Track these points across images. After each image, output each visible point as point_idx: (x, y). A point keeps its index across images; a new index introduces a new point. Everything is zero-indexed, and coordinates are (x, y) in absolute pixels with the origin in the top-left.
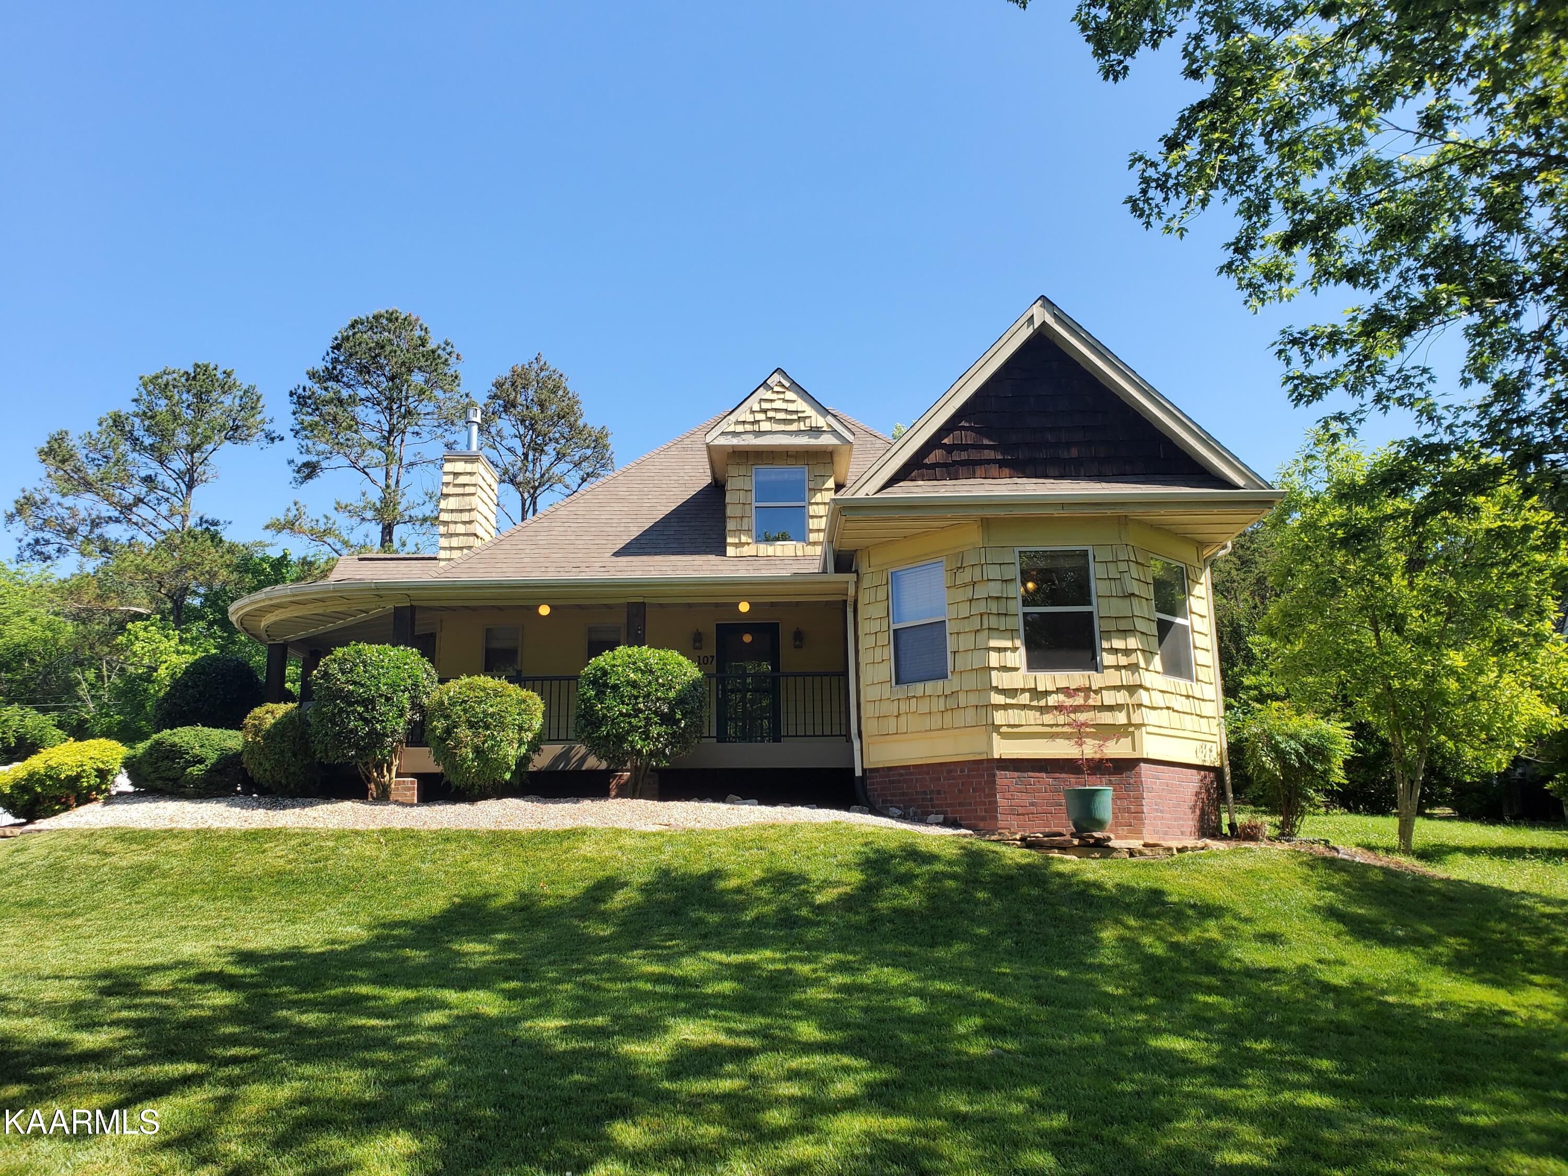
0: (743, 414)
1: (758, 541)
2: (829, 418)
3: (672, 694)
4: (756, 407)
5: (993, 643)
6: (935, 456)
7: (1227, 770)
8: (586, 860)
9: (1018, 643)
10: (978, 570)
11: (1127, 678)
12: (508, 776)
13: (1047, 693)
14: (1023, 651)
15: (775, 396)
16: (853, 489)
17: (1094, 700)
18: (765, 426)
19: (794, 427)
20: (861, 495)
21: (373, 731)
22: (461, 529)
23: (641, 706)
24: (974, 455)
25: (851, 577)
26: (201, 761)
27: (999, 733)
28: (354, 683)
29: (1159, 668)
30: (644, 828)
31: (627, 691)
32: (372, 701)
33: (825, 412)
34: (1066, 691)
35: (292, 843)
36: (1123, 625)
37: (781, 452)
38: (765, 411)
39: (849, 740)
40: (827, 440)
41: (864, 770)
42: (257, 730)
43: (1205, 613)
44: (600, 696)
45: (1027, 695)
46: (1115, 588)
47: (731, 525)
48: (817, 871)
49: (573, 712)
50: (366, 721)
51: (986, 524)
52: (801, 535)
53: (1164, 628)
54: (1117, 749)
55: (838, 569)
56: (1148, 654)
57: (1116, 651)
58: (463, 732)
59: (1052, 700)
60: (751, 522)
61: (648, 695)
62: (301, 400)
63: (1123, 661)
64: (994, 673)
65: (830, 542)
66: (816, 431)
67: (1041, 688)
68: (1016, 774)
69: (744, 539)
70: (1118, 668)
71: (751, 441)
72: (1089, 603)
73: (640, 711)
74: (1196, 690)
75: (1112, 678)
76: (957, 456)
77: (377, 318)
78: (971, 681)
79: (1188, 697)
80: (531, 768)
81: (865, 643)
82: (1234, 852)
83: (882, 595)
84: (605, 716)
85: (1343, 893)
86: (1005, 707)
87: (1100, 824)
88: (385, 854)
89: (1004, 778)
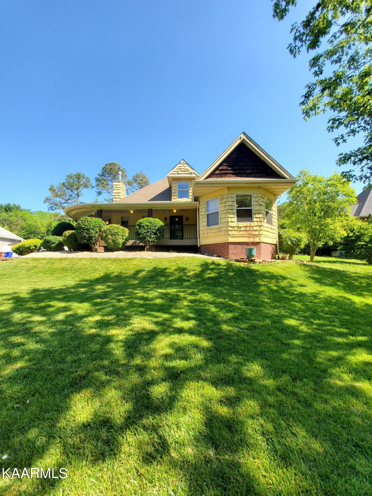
0: (175, 169)
1: (179, 198)
2: (194, 170)
3: (156, 228)
4: (178, 168)
5: (230, 216)
6: (218, 172)
7: (278, 245)
8: (134, 265)
9: (235, 216)
10: (226, 199)
11: (259, 224)
12: (120, 246)
13: (241, 227)
14: (236, 218)
15: (182, 166)
16: (198, 179)
17: (252, 229)
18: (180, 172)
19: (186, 172)
20: (200, 180)
21: (89, 237)
22: (117, 197)
23: (149, 231)
24: (226, 172)
25: (198, 202)
26: (54, 243)
27: (230, 236)
28: (85, 225)
29: (266, 222)
30: (149, 258)
31: (146, 227)
32: (89, 230)
33: (193, 169)
34: (246, 227)
35: (69, 261)
36: (259, 212)
37: (183, 179)
38: (180, 169)
39: (197, 239)
40: (193, 175)
41: (200, 245)
42: (65, 236)
43: (275, 210)
44: (140, 228)
45: (237, 228)
46: (258, 203)
47: (173, 194)
48: (189, 267)
49: (135, 232)
50: (88, 234)
51: (229, 188)
52: (187, 197)
53: (267, 213)
54: (257, 240)
55: (195, 201)
56: (264, 218)
57: (257, 218)
58: (109, 236)
59: (242, 229)
60: (177, 194)
61: (151, 228)
62: (97, 180)
63: (258, 220)
64: (229, 223)
65: (193, 194)
66: (191, 173)
67: (240, 226)
68: (233, 245)
69: (175, 197)
70: (257, 221)
71: (177, 175)
72: (251, 207)
73: (149, 232)
74: (273, 227)
75: (256, 224)
76: (223, 172)
77: (111, 164)
78: (224, 225)
79: (271, 229)
80: (126, 245)
81: (201, 217)
82: (283, 262)
83: (205, 206)
84: (141, 233)
85: (309, 272)
86: (232, 230)
87: (253, 256)
88: (89, 263)
89: (231, 246)
